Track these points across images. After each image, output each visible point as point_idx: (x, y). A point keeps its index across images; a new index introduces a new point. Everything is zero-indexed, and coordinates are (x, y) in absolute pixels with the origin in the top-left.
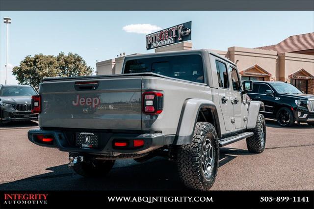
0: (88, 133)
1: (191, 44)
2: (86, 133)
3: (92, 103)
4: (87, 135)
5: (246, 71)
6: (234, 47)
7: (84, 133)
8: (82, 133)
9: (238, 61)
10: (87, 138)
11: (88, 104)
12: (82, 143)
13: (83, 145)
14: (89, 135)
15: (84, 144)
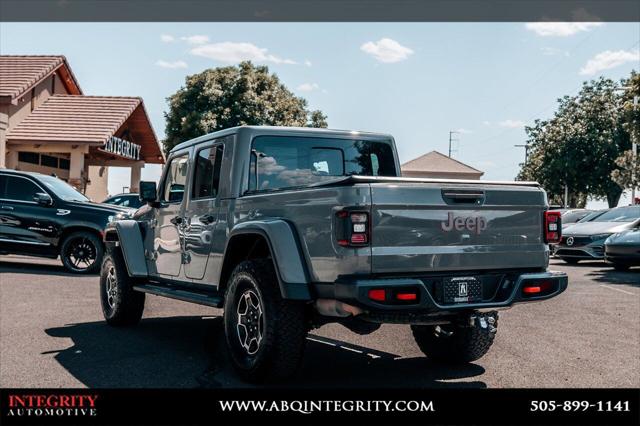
0: (465, 278)
2: (462, 279)
3: (476, 226)
4: (462, 281)
7: (458, 279)
8: (454, 279)
10: (463, 287)
11: (469, 229)
12: (454, 296)
13: (455, 299)
14: (466, 281)
15: (458, 296)
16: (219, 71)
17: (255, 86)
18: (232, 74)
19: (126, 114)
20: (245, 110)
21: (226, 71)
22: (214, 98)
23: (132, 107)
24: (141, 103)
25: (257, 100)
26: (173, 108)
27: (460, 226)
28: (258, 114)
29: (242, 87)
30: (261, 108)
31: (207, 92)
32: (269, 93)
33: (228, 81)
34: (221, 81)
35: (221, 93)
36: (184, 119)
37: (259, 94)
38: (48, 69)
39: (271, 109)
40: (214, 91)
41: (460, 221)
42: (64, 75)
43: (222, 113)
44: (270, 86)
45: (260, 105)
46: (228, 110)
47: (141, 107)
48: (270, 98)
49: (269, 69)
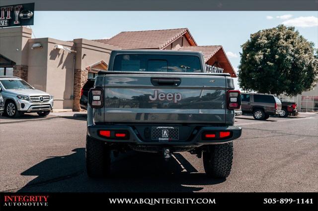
0: (166, 127)
1: (31, 30)
2: (164, 127)
3: (174, 98)
4: (165, 129)
5: (92, 67)
6: (81, 39)
7: (162, 127)
8: (159, 127)
9: (85, 55)
10: (165, 132)
11: (169, 100)
12: (159, 137)
13: (160, 139)
14: (167, 129)
15: (162, 137)
16: (267, 31)
17: (285, 37)
18: (274, 31)
19: (213, 54)
20: (278, 49)
21: (271, 30)
22: (263, 44)
23: (216, 51)
24: (221, 48)
25: (285, 44)
26: (243, 50)
27: (161, 98)
28: (285, 51)
29: (278, 38)
30: (287, 48)
31: (259, 42)
32: (292, 40)
33: (271, 35)
34: (267, 36)
35: (266, 42)
36: (248, 55)
37: (286, 41)
38: (179, 35)
39: (292, 48)
40: (264, 41)
41: (162, 95)
42: (188, 37)
43: (266, 51)
44: (293, 36)
45: (286, 47)
46: (269, 50)
47: (221, 50)
48: (292, 43)
49: (295, 28)
